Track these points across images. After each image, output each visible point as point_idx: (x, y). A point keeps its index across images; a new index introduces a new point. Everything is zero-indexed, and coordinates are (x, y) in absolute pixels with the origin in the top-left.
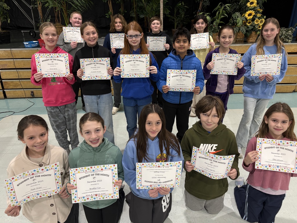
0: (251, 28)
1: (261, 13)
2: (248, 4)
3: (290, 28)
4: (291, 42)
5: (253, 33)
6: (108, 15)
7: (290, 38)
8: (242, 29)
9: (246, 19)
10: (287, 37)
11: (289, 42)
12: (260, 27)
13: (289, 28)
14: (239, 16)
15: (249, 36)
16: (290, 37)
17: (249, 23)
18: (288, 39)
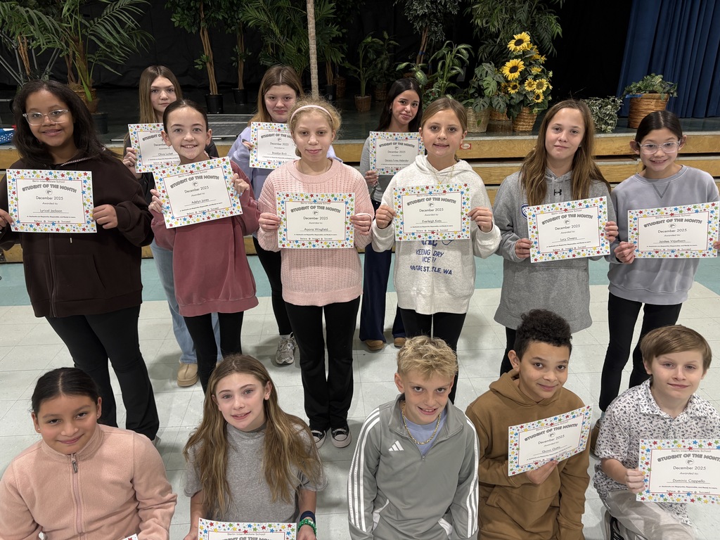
0: (517, 99)
1: (543, 65)
2: (512, 45)
3: (611, 99)
4: (614, 131)
5: (525, 111)
6: (200, 63)
7: (611, 122)
8: (496, 103)
9: (506, 79)
10: (602, 120)
11: (609, 132)
12: (538, 97)
13: (609, 98)
14: (489, 72)
15: (517, 118)
16: (611, 119)
17: (515, 87)
18: (606, 124)
